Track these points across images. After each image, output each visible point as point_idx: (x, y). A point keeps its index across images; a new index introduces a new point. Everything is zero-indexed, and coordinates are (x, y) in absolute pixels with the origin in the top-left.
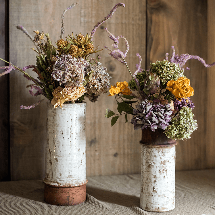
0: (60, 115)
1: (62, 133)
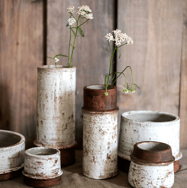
0: (45, 79)
1: (46, 96)
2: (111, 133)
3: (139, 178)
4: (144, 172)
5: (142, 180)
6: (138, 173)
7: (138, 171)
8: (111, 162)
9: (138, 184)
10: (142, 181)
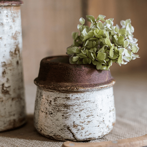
2: (7, 45)
3: (82, 118)
4: (90, 105)
5: (89, 120)
6: (78, 111)
7: (76, 107)
8: (10, 101)
9: (82, 131)
10: (89, 122)
